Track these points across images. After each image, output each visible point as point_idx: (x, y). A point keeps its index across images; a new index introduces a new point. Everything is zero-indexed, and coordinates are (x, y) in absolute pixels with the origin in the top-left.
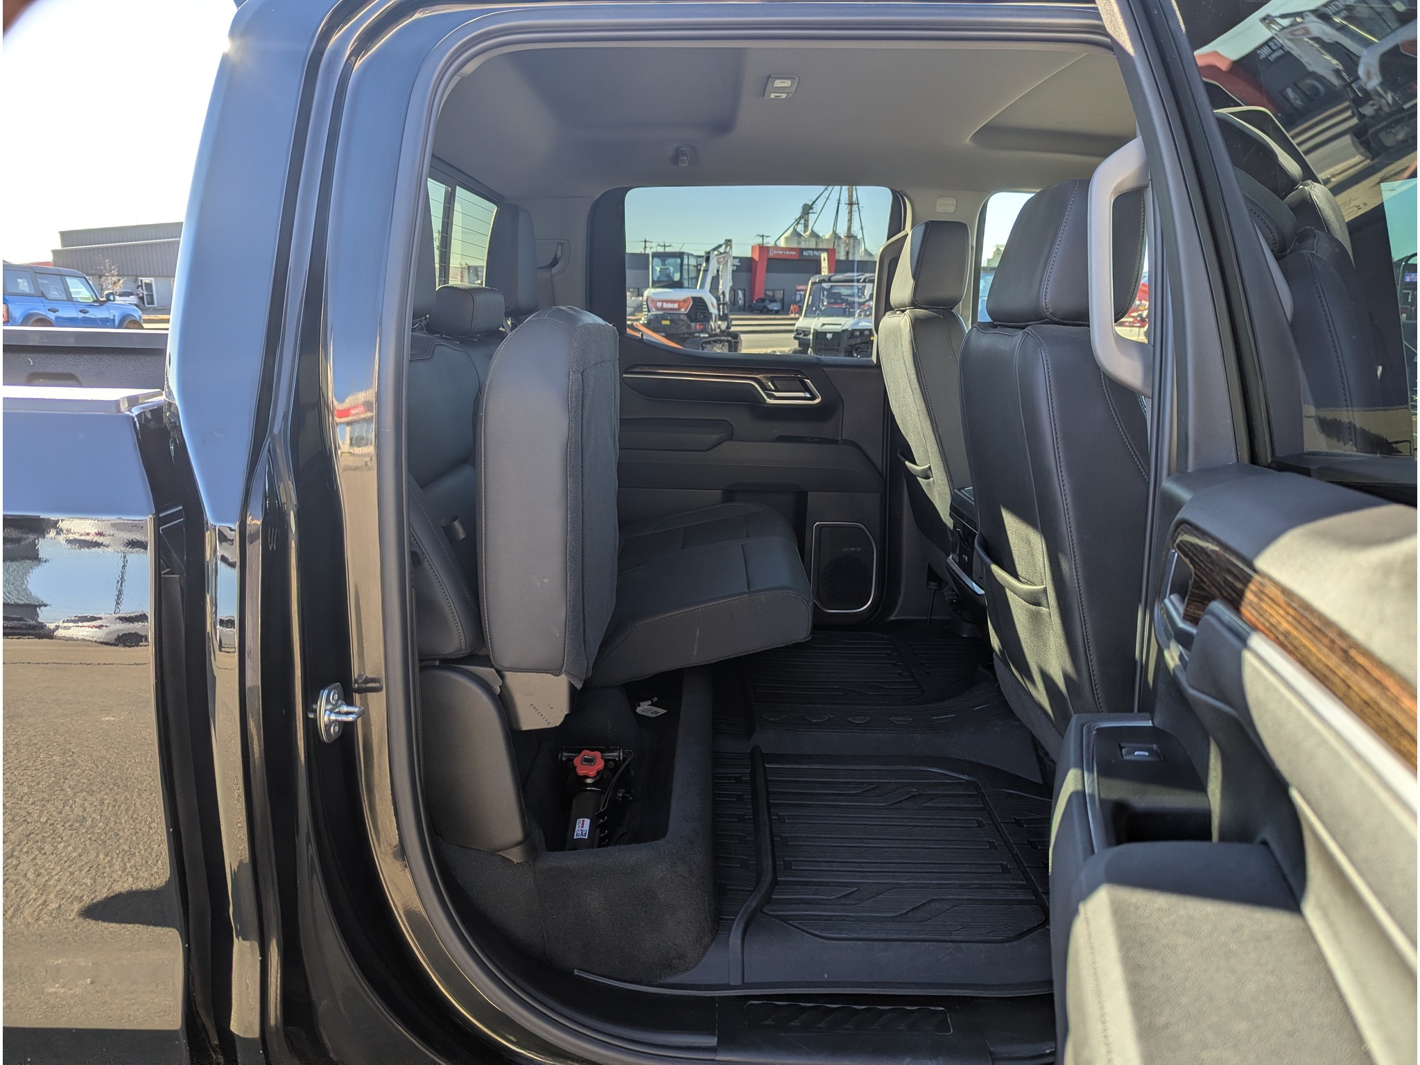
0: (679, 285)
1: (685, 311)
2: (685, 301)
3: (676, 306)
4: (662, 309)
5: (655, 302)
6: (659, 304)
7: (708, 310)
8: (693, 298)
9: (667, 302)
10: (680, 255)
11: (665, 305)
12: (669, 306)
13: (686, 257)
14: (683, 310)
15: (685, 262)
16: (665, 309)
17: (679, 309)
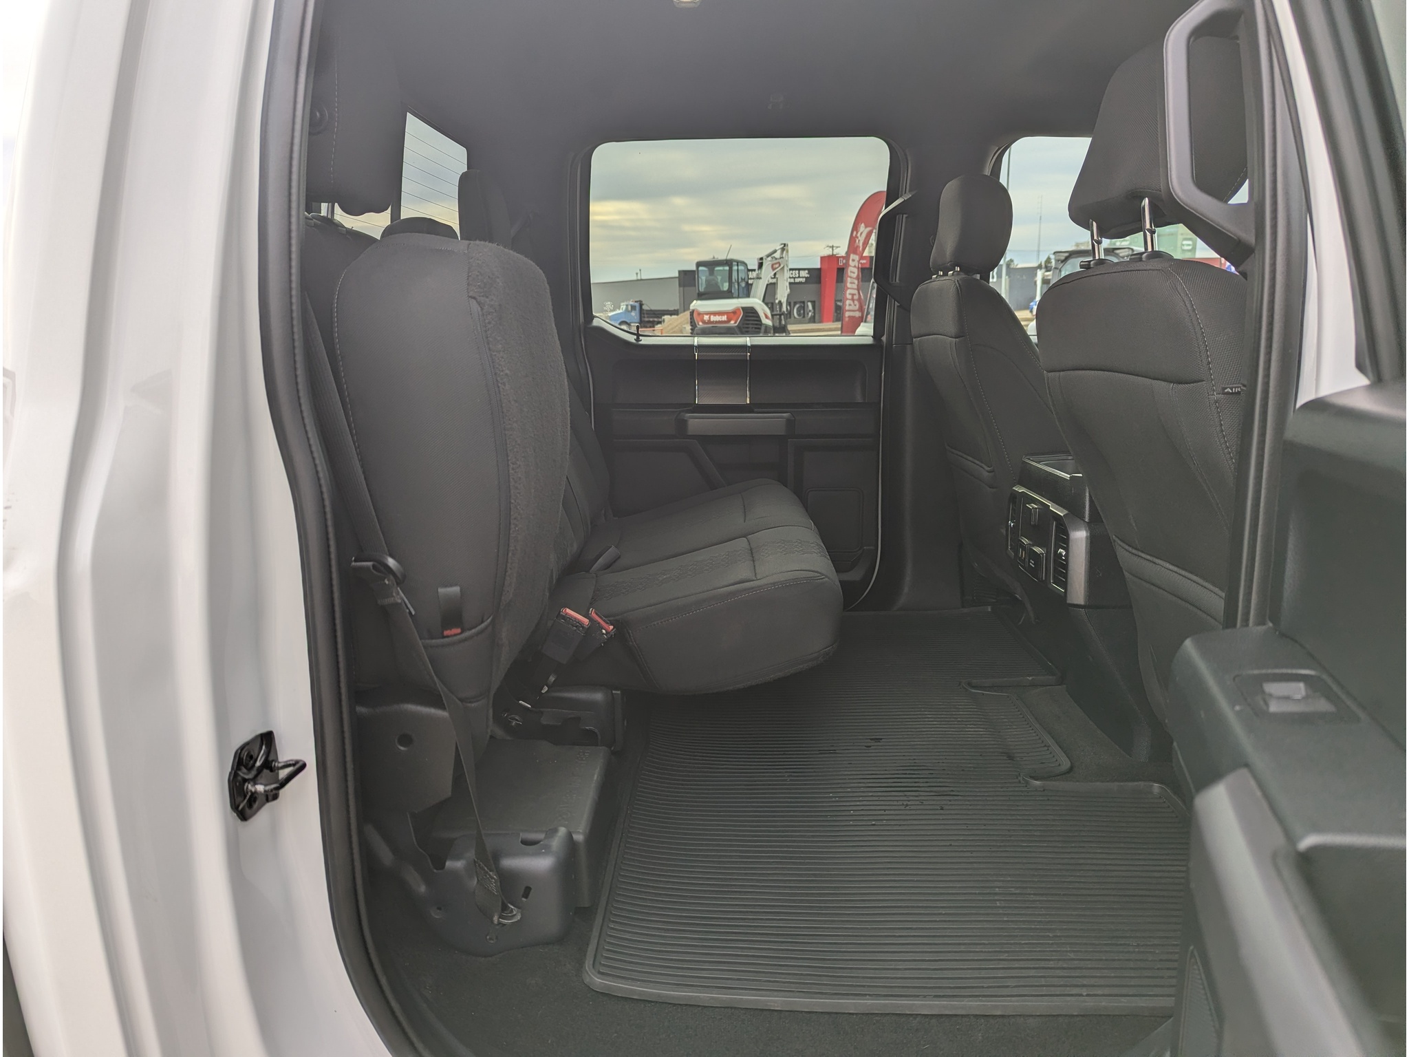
0: (728, 295)
1: (735, 323)
2: (735, 312)
3: (724, 318)
4: (709, 322)
5: (699, 314)
6: (706, 318)
7: (760, 321)
8: (744, 309)
9: (715, 314)
10: (729, 263)
11: (713, 318)
12: (717, 318)
13: (735, 263)
14: (732, 322)
15: (735, 268)
16: (713, 322)
17: (728, 321)
